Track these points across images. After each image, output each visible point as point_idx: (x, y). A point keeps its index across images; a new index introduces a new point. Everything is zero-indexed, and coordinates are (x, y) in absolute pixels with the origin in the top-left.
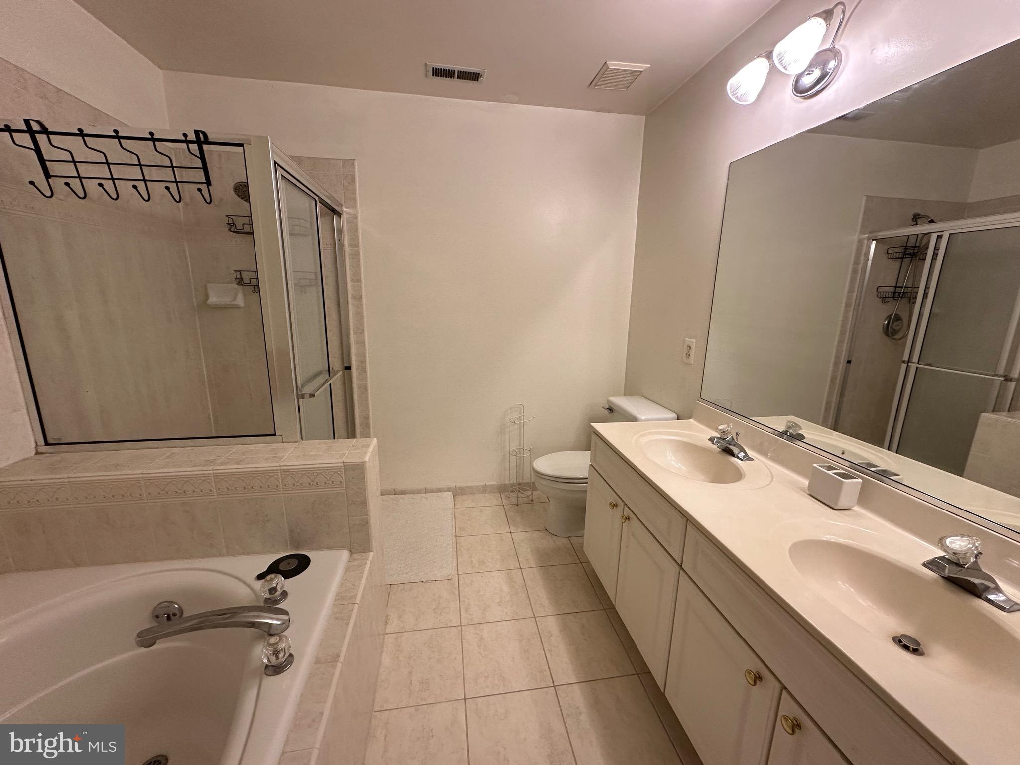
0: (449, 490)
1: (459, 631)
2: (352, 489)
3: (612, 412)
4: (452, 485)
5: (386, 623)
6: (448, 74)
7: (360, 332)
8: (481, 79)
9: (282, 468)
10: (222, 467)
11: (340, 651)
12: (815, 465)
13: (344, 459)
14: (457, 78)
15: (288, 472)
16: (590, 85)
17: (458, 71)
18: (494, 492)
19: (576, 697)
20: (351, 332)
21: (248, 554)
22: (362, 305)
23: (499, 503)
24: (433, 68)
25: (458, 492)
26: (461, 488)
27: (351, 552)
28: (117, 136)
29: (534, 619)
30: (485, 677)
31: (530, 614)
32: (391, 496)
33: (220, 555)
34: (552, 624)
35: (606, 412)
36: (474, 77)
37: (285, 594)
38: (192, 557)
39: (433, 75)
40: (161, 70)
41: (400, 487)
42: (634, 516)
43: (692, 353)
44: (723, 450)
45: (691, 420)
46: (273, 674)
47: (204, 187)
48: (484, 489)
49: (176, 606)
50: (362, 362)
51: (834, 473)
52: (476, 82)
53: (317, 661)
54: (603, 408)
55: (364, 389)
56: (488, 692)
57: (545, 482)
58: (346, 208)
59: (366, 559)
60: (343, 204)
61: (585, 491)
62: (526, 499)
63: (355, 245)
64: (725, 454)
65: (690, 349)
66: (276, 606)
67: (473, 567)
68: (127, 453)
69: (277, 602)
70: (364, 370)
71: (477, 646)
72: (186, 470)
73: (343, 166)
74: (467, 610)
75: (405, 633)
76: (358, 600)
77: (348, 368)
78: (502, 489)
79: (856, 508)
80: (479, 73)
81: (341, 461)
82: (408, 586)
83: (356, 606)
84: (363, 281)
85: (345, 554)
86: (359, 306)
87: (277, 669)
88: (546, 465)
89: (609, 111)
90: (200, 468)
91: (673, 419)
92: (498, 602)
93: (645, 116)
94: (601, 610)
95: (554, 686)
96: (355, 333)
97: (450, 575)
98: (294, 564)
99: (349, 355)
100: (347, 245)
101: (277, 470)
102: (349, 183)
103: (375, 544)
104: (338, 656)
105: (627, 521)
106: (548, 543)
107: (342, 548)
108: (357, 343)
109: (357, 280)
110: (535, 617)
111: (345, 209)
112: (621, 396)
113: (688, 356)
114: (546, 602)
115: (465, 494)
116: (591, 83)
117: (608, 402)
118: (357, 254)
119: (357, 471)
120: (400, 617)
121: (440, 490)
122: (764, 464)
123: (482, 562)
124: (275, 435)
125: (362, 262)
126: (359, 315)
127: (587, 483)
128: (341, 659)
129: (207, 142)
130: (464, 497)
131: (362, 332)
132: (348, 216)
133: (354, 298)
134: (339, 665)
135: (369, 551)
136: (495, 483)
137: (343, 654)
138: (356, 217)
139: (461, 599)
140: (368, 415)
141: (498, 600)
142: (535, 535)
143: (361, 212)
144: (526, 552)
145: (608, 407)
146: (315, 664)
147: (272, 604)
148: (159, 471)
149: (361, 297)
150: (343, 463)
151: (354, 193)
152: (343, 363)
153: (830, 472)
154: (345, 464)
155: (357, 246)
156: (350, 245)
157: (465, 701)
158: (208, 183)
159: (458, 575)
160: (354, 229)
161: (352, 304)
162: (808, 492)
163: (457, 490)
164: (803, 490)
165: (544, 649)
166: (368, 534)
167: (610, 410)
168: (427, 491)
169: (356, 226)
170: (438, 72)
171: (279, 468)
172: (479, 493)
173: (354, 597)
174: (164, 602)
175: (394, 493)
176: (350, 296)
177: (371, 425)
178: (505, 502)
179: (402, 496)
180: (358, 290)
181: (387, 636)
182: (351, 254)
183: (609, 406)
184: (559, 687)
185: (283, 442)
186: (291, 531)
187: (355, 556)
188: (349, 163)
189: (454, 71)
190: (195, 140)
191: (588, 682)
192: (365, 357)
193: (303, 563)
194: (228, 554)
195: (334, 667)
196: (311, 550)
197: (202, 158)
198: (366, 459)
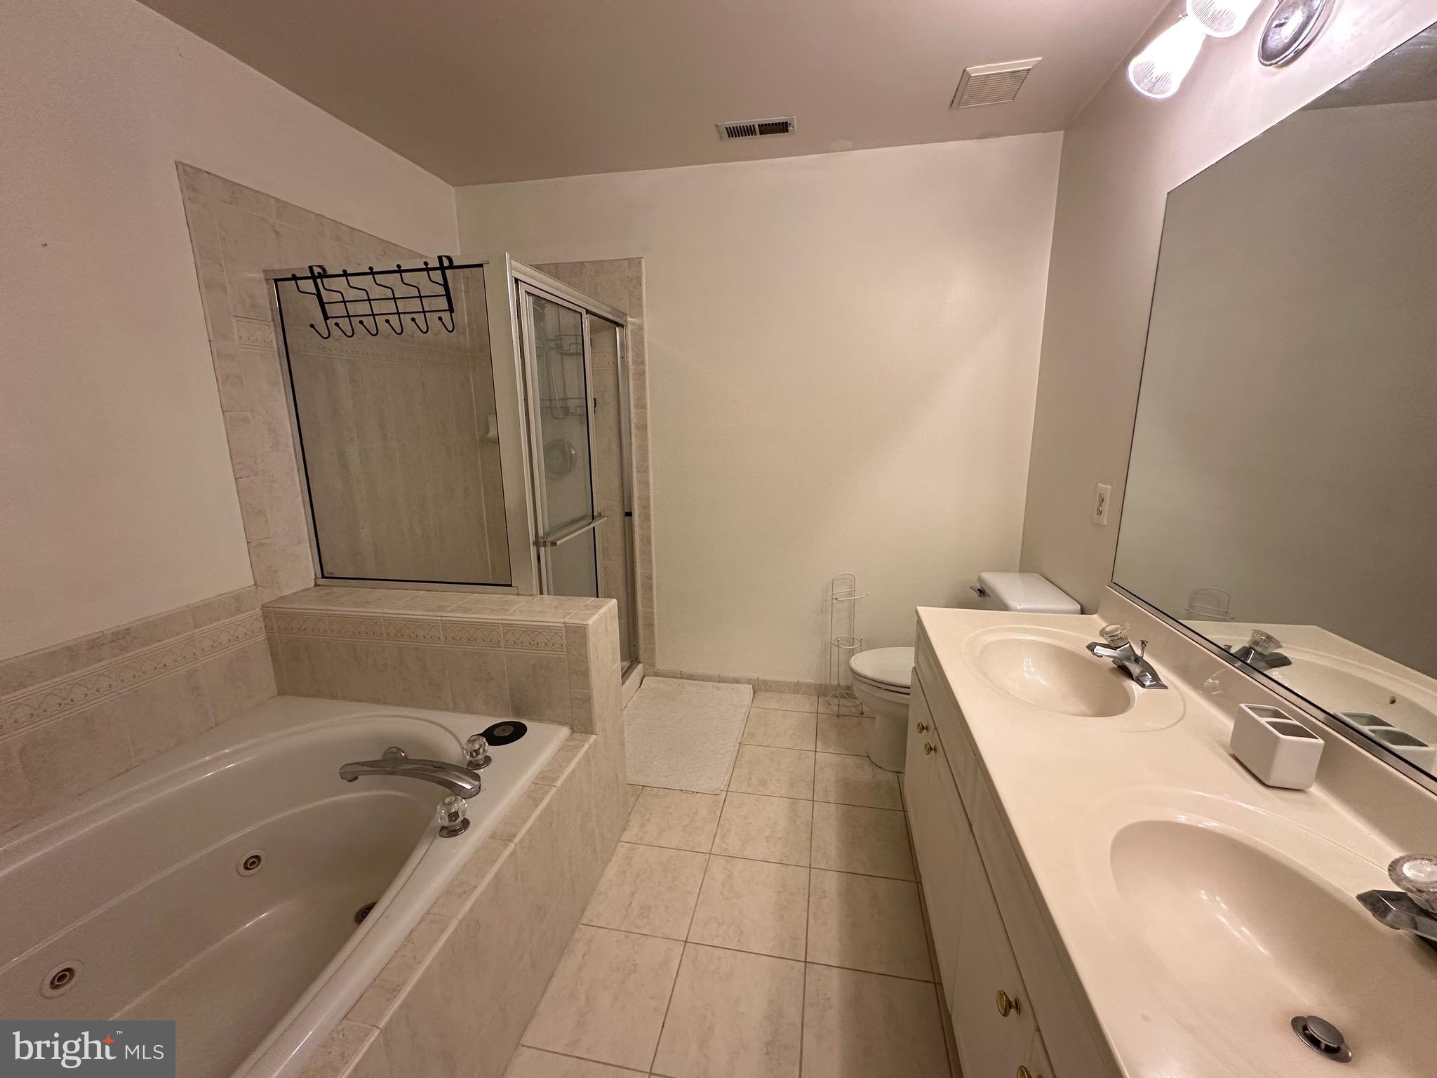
0: (749, 682)
1: (706, 860)
2: (574, 655)
3: (984, 594)
4: (753, 676)
5: (625, 829)
6: (747, 131)
7: (644, 470)
8: (790, 128)
9: (504, 622)
10: (450, 615)
11: (518, 832)
12: (1243, 705)
13: (566, 620)
14: (761, 134)
15: (509, 628)
16: (952, 104)
17: (759, 125)
18: (810, 695)
19: (833, 986)
20: (634, 470)
21: (472, 713)
22: (646, 436)
23: (814, 709)
24: (727, 128)
25: (759, 687)
26: (765, 682)
27: (573, 731)
28: (372, 272)
29: (808, 870)
30: (718, 923)
31: (805, 862)
32: (675, 680)
33: (447, 709)
34: (831, 883)
35: (975, 595)
36: (782, 128)
37: (488, 760)
38: (424, 707)
39: (729, 137)
40: (452, 188)
41: (687, 670)
42: (941, 750)
43: (1106, 508)
44: (1119, 667)
45: (1095, 616)
46: (446, 836)
47: (446, 316)
48: (796, 688)
49: (403, 755)
50: (645, 507)
51: (1273, 724)
52: (786, 133)
53: (493, 836)
54: (971, 588)
55: (647, 541)
56: (716, 943)
57: (863, 687)
58: (632, 317)
59: (585, 741)
60: (628, 312)
61: (907, 706)
62: (853, 710)
63: (640, 362)
64: (1120, 675)
65: (1103, 501)
66: (475, 771)
67: (749, 786)
68: (380, 592)
69: (478, 766)
70: (647, 518)
71: (722, 883)
72: (419, 614)
73: (628, 268)
74: (724, 837)
75: (642, 846)
76: (558, 784)
77: (629, 514)
78: (822, 691)
79: (1315, 790)
80: (786, 123)
81: (563, 620)
82: (661, 792)
83: (555, 789)
84: (648, 406)
85: (564, 732)
86: (644, 439)
87: (450, 832)
88: (866, 663)
89: (998, 135)
90: (430, 613)
91: (1074, 612)
92: (766, 837)
93: (1063, 132)
94: (911, 881)
95: (806, 962)
96: (638, 472)
97: (717, 789)
98: (509, 731)
99: (630, 498)
100: (631, 363)
101: (499, 623)
102: (634, 287)
103: (598, 725)
104: (514, 836)
105: (933, 752)
106: (866, 774)
107: (563, 723)
108: (640, 482)
109: (642, 406)
110: (810, 868)
111: (629, 319)
112: (1015, 572)
113: (1100, 512)
114: (833, 851)
115: (770, 691)
116: (953, 102)
117: (980, 580)
118: (642, 373)
119: (578, 635)
120: (642, 826)
121: (737, 681)
122: (1181, 694)
123: (763, 783)
124: (511, 586)
125: (647, 383)
126: (643, 449)
127: (909, 694)
128: (516, 840)
129: (451, 266)
130: (768, 694)
131: (646, 471)
132: (633, 327)
133: (638, 427)
134: (511, 847)
135: (592, 733)
136: (812, 681)
137: (519, 836)
138: (641, 328)
139: (722, 822)
140: (651, 574)
141: (767, 834)
142: (850, 761)
143: (647, 320)
144: (828, 778)
145: (979, 588)
146: (490, 838)
147: (472, 768)
148: (396, 612)
149: (646, 427)
150: (564, 623)
151: (640, 299)
152: (624, 508)
153: (1264, 721)
154: (567, 625)
155: (642, 363)
156: (635, 362)
157: (685, 944)
158: (451, 310)
159: (727, 791)
160: (639, 342)
161: (636, 436)
162: (1231, 752)
163: (760, 684)
164: (1224, 746)
165: (808, 912)
166: (590, 712)
167: (982, 592)
168: (721, 680)
169: (642, 338)
170: (734, 132)
171: (500, 622)
172: (789, 693)
173: (556, 779)
174: (394, 747)
175: (679, 675)
176: (633, 426)
177: (654, 587)
178: (822, 709)
179: (690, 682)
180: (643, 417)
181: (621, 843)
182: (637, 373)
183: (981, 587)
184: (812, 965)
185: (518, 595)
186: (512, 695)
187: (577, 736)
188: (635, 263)
189: (754, 126)
190: (439, 266)
191: (855, 970)
192: (649, 501)
193: (518, 731)
194: (454, 710)
195: (506, 846)
196: (532, 720)
197: (446, 286)
198: (590, 622)
